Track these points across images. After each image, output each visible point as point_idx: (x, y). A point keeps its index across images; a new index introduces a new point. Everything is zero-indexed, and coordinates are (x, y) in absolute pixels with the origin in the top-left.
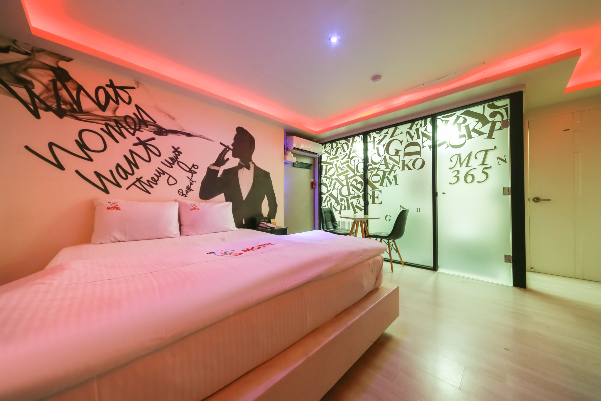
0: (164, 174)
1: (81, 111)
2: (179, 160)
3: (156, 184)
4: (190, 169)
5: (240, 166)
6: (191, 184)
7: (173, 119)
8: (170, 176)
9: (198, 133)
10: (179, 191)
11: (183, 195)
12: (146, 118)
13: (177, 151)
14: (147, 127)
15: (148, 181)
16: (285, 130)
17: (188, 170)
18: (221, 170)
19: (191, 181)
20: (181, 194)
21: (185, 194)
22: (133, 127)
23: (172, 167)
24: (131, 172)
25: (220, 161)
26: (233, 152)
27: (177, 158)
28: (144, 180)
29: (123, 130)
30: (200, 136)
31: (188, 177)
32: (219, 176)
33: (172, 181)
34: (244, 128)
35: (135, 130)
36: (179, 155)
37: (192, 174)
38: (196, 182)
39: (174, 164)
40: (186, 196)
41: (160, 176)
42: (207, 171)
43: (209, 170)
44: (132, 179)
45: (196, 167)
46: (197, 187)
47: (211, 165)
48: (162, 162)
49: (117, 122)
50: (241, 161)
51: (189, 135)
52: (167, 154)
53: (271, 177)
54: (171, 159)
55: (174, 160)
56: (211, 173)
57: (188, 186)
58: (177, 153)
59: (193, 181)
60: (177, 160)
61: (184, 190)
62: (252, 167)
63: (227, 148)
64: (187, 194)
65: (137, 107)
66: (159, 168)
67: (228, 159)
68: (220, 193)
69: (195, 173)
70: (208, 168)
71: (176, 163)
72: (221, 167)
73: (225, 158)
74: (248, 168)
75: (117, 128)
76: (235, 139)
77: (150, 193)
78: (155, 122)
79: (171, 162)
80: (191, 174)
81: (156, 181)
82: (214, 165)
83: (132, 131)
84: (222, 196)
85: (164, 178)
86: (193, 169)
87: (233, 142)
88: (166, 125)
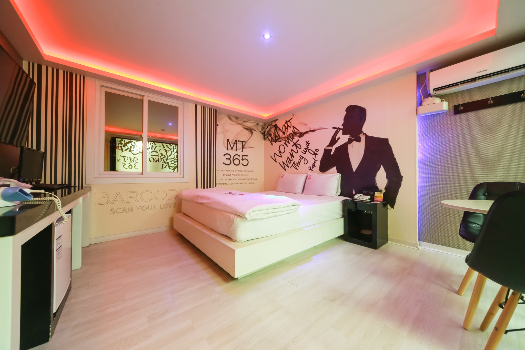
0: (302, 158)
1: (280, 138)
2: (309, 148)
3: (300, 164)
4: (314, 153)
5: (350, 141)
6: (315, 162)
7: (306, 125)
8: (305, 159)
9: (318, 127)
10: (309, 168)
11: (311, 170)
12: (296, 131)
13: (308, 143)
14: (296, 135)
15: (297, 163)
16: (417, 72)
17: (313, 153)
18: (334, 148)
20: (310, 169)
21: (312, 169)
22: (292, 138)
23: (306, 154)
24: (291, 160)
25: (333, 141)
26: (343, 131)
27: (308, 147)
28: (295, 163)
29: (289, 140)
30: (320, 129)
31: (313, 158)
32: (332, 153)
33: (306, 162)
34: (354, 105)
35: (292, 139)
36: (309, 145)
38: (317, 160)
40: (312, 170)
41: (301, 160)
42: (324, 152)
43: (325, 150)
44: (292, 163)
45: (317, 150)
47: (326, 147)
48: (302, 152)
49: (287, 138)
50: (351, 136)
51: (313, 131)
52: (304, 146)
53: (390, 143)
54: (305, 149)
56: (327, 152)
57: (313, 164)
58: (308, 145)
59: (316, 160)
60: (308, 149)
61: (311, 166)
62: (363, 138)
63: (338, 129)
64: (313, 169)
65: (293, 127)
66: (301, 156)
67: (339, 138)
68: (333, 167)
69: (317, 154)
70: (325, 149)
71: (307, 151)
72: (334, 146)
74: (359, 140)
75: (287, 141)
76: (344, 119)
77: (297, 169)
78: (299, 131)
79: (305, 151)
80: (315, 155)
82: (328, 146)
83: (291, 140)
84: (334, 169)
85: (303, 160)
86: (316, 152)
87: (342, 122)
88: (303, 131)
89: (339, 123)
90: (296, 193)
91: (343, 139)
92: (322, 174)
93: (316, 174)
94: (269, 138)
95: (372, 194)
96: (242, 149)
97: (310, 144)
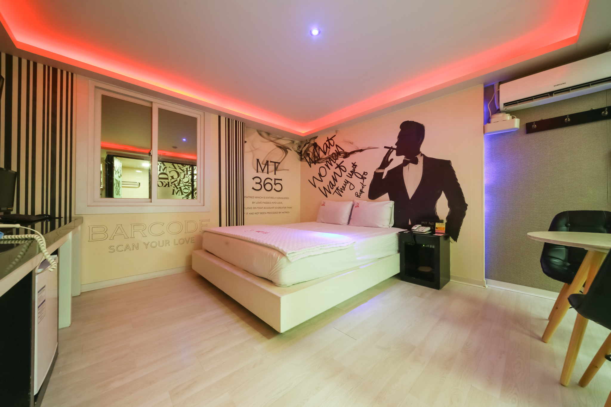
0: (348, 183)
1: (320, 159)
3: (344, 190)
4: (362, 176)
5: (405, 163)
6: (363, 188)
7: (352, 143)
8: (351, 184)
9: (367, 146)
10: (356, 194)
11: (358, 196)
12: (340, 150)
13: (354, 165)
14: (340, 155)
15: (341, 189)
16: (484, 85)
17: (361, 177)
18: (385, 171)
19: (363, 185)
20: (357, 196)
21: (359, 196)
22: (335, 158)
23: (352, 177)
24: (334, 185)
25: (385, 163)
26: (397, 151)
27: (354, 170)
28: (339, 188)
29: (331, 161)
30: (369, 148)
31: (361, 183)
32: (384, 177)
33: (352, 187)
34: (410, 120)
35: (336, 160)
36: (356, 168)
37: (363, 179)
39: (353, 175)
40: (360, 197)
41: (346, 185)
42: (374, 176)
43: (375, 173)
44: (335, 188)
45: (366, 174)
46: (366, 190)
47: (377, 169)
48: (347, 175)
49: (329, 158)
50: (406, 157)
51: (361, 151)
52: (350, 168)
53: (452, 166)
54: (351, 172)
55: (353, 172)
56: (377, 176)
57: (361, 189)
58: (354, 167)
60: (354, 172)
61: (359, 192)
62: (421, 159)
63: (391, 149)
64: (360, 195)
65: (337, 146)
66: (345, 180)
67: (392, 160)
68: (384, 193)
69: (366, 178)
70: (375, 172)
71: (354, 174)
72: (386, 169)
73: (389, 160)
74: (416, 162)
75: (329, 162)
76: (399, 137)
77: (342, 196)
78: (343, 150)
79: (351, 174)
81: (344, 188)
82: (379, 168)
83: (334, 161)
84: (387, 195)
85: (348, 185)
86: (364, 176)
87: (396, 140)
88: (348, 150)
89: (393, 142)
90: (341, 224)
91: (397, 160)
92: (371, 201)
93: (365, 202)
94: (307, 158)
95: (432, 224)
96: (274, 172)
97: (357, 166)
